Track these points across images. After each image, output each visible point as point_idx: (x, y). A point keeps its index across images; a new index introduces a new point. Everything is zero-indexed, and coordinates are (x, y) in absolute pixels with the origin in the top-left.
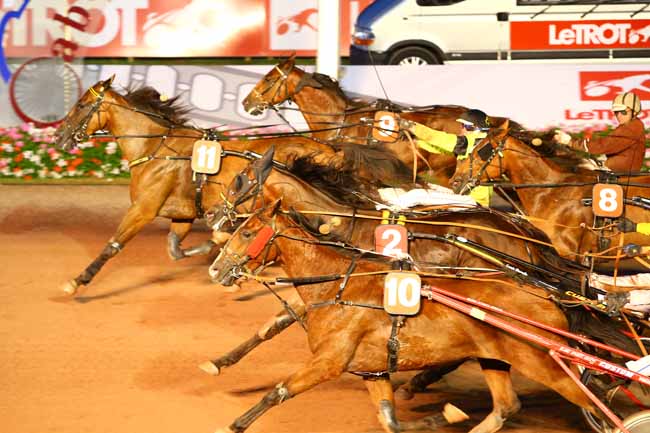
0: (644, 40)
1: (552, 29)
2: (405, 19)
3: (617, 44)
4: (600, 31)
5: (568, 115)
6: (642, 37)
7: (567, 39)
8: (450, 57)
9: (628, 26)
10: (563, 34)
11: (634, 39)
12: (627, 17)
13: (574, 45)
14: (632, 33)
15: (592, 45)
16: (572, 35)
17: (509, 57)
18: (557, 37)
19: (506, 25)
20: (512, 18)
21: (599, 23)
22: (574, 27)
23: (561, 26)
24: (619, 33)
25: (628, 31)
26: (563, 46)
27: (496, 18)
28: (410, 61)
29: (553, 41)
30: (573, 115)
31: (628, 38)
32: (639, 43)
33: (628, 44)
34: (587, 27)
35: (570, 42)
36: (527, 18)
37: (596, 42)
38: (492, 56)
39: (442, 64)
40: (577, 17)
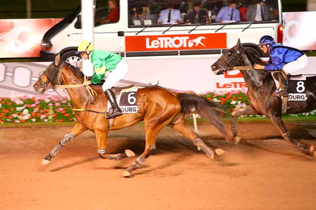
0: (196, 45)
1: (148, 40)
2: (68, 36)
3: (182, 47)
4: (172, 40)
5: (218, 86)
6: (195, 43)
7: (155, 45)
9: (188, 38)
10: (153, 42)
11: (191, 45)
12: (187, 33)
13: (159, 48)
14: (190, 41)
15: (169, 48)
16: (158, 43)
17: (125, 56)
18: (150, 45)
19: (123, 38)
20: (126, 34)
21: (172, 36)
22: (159, 39)
24: (183, 41)
25: (187, 41)
26: (153, 49)
27: (117, 34)
28: (73, 58)
29: (148, 46)
30: (221, 85)
31: (187, 45)
32: (194, 47)
33: (187, 47)
34: (166, 39)
35: (157, 47)
36: (134, 34)
37: (171, 46)
40: (160, 34)
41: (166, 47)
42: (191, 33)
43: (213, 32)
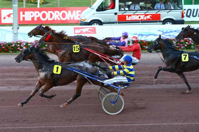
0: (148, 19)
1: (127, 16)
3: (142, 20)
4: (138, 17)
6: (147, 18)
8: (104, 23)
9: (144, 16)
10: (130, 17)
11: (145, 19)
12: (144, 13)
13: (132, 20)
14: (145, 17)
15: (136, 20)
16: (131, 18)
17: (117, 23)
18: (128, 18)
19: (116, 16)
20: (118, 14)
21: (138, 15)
22: (132, 16)
23: (129, 16)
24: (142, 17)
25: (144, 17)
26: (129, 20)
27: (114, 14)
29: (127, 19)
31: (144, 18)
32: (147, 20)
33: (144, 20)
34: (135, 16)
35: (131, 19)
36: (121, 14)
37: (137, 19)
38: (113, 23)
39: (102, 25)
40: (133, 14)
41: (135, 19)
42: (146, 14)
43: (155, 13)
